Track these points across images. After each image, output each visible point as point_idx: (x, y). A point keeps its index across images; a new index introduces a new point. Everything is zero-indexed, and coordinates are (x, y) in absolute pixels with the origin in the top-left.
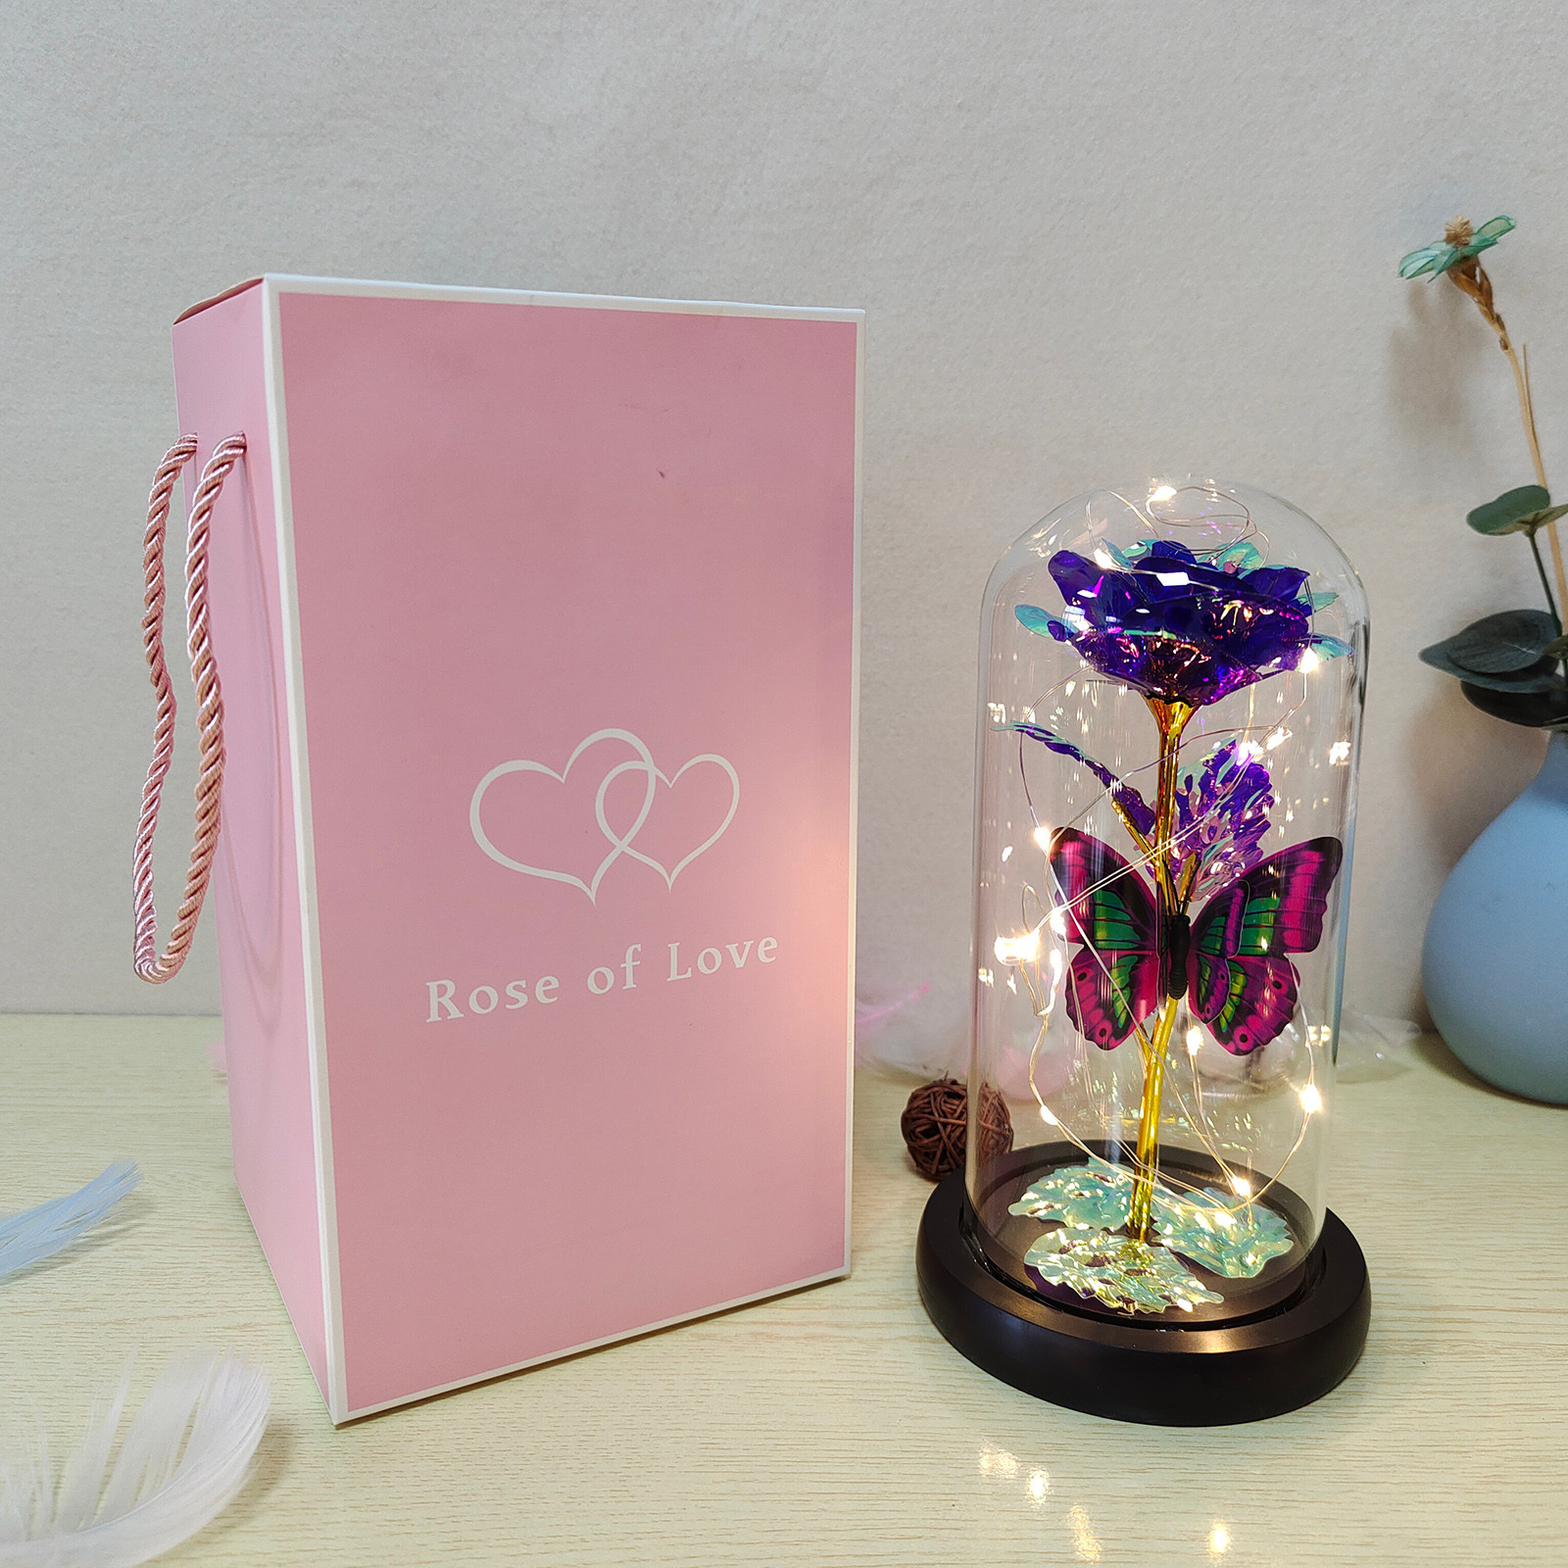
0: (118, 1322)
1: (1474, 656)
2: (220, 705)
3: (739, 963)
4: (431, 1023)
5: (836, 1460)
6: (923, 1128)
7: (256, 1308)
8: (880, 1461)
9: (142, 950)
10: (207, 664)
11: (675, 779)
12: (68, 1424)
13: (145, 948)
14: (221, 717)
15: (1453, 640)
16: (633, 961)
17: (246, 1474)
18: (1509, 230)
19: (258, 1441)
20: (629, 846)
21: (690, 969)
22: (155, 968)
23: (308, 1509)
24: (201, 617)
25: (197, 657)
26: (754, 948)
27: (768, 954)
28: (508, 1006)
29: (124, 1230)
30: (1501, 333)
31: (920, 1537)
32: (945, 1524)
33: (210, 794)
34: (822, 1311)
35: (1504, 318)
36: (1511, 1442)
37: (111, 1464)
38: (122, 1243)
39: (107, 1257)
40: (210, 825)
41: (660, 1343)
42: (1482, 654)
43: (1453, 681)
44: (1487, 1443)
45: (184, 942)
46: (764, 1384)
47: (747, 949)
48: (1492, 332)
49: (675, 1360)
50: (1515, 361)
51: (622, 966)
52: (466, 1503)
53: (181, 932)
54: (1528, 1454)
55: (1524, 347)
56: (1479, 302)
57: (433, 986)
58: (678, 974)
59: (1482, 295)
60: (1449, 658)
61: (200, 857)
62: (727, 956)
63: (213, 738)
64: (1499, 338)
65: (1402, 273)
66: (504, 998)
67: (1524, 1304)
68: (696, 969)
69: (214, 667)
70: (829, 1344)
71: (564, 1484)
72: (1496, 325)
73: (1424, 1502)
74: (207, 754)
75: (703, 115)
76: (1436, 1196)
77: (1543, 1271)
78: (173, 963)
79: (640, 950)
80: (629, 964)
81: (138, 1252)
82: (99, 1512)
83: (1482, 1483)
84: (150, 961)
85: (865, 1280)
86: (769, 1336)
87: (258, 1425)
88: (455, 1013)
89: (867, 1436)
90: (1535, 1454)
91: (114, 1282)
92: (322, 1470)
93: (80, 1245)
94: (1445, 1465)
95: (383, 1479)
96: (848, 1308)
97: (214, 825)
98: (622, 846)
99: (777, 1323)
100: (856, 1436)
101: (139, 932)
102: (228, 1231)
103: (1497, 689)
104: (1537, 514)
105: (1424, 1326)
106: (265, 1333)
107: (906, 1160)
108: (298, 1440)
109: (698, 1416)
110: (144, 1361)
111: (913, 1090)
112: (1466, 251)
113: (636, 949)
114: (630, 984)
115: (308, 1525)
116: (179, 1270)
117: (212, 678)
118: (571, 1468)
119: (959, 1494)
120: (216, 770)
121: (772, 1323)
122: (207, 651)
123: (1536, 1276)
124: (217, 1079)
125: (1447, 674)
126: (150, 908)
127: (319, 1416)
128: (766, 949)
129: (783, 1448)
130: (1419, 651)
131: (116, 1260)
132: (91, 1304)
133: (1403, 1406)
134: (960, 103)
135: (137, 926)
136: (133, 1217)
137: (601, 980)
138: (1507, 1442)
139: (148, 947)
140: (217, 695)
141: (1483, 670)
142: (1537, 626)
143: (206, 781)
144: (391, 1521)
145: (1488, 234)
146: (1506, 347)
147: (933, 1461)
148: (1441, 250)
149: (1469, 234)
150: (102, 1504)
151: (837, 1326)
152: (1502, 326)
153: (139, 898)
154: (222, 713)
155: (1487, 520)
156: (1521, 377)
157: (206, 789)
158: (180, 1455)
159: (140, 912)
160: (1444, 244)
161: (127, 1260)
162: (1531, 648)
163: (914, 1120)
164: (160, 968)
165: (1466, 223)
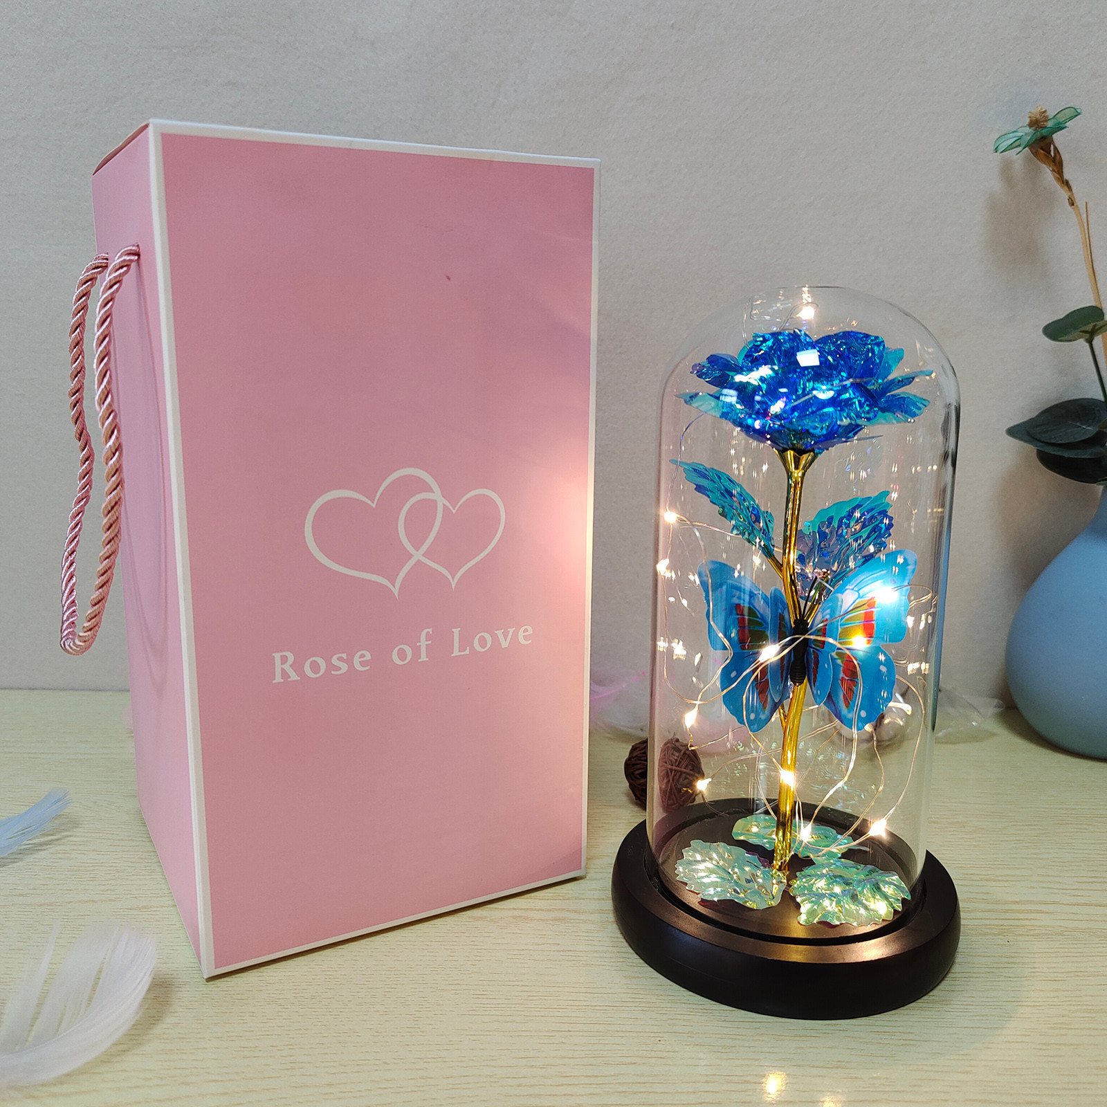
0: (51, 904)
1: (1047, 432)
2: (120, 445)
3: (505, 644)
4: (275, 683)
5: (573, 1007)
6: (640, 771)
7: (152, 895)
8: (605, 1008)
9: (66, 632)
10: (110, 415)
11: (457, 507)
12: (11, 976)
13: (69, 630)
14: (121, 454)
15: (1031, 420)
16: (426, 641)
17: (138, 1013)
18: (1076, 116)
19: (145, 990)
20: (423, 555)
21: (468, 648)
22: (74, 644)
23: (184, 1038)
24: (106, 380)
25: (103, 410)
26: (516, 634)
27: (526, 638)
28: (333, 672)
29: (57, 840)
30: (1070, 194)
31: (634, 1063)
32: (653, 1054)
33: (113, 512)
34: (565, 901)
35: (1070, 183)
36: (1073, 999)
37: (40, 1005)
38: (56, 849)
39: (44, 858)
40: (113, 536)
41: (445, 923)
42: (1052, 430)
43: (1030, 449)
44: (1056, 1000)
45: (95, 623)
46: (522, 952)
47: (510, 634)
48: (1063, 194)
49: (457, 935)
50: (1079, 215)
51: (418, 644)
52: (300, 1036)
53: (93, 615)
54: (1085, 1007)
55: (1086, 203)
56: (1054, 170)
57: (277, 656)
58: (459, 651)
59: (1055, 165)
60: (1029, 434)
61: (105, 559)
62: (495, 638)
63: (114, 470)
64: (1067, 197)
65: (996, 150)
66: (331, 667)
67: (1081, 900)
68: (473, 649)
69: (115, 418)
70: (570, 925)
71: (372, 1023)
72: (1066, 187)
73: (1009, 1042)
74: (110, 482)
75: (484, 33)
76: (1016, 823)
77: (1095, 877)
78: (87, 639)
79: (431, 633)
80: (423, 643)
81: (68, 855)
82: (30, 1039)
83: (1052, 1028)
84: (72, 639)
85: (596, 879)
86: (526, 919)
87: (146, 977)
88: (294, 676)
89: (596, 991)
90: (1091, 1007)
91: (49, 876)
92: (195, 1010)
93: (26, 849)
94: (1024, 1016)
95: (240, 1018)
96: (584, 899)
97: (116, 535)
98: (418, 555)
99: (532, 910)
100: (588, 990)
101: (65, 619)
102: (134, 840)
103: (1064, 455)
104: (1095, 325)
105: (1008, 915)
106: (158, 913)
107: (628, 795)
108: (177, 989)
109: (473, 975)
110: (68, 932)
111: (633, 744)
112: (1044, 132)
113: (428, 632)
114: (424, 658)
115: (183, 1050)
116: (97, 868)
117: (114, 426)
118: (378, 1011)
119: (665, 1032)
120: (117, 494)
121: (527, 909)
122: (110, 405)
123: (1091, 880)
124: (128, 735)
125: (1026, 444)
126: (73, 602)
127: (195, 972)
128: (524, 635)
129: (535, 998)
130: (1005, 429)
131: (51, 860)
132: (32, 892)
133: (993, 972)
134: (673, 24)
135: (64, 614)
136: (65, 830)
137: (402, 654)
138: (1070, 999)
139: (71, 630)
140: (117, 438)
141: (1053, 441)
142: (1094, 409)
143: (110, 502)
144: (244, 1048)
145: (1061, 118)
146: (1072, 204)
147: (645, 1009)
148: (1026, 132)
149: (1047, 120)
150: (33, 1034)
151: (576, 911)
152: (1070, 188)
153: (66, 594)
154: (122, 451)
155: (1056, 331)
156: (1084, 229)
157: (110, 509)
158: (90, 999)
159: (66, 605)
160: (1028, 128)
161: (59, 861)
162: (1088, 426)
163: (634, 765)
164: (78, 642)
165: (1045, 111)
